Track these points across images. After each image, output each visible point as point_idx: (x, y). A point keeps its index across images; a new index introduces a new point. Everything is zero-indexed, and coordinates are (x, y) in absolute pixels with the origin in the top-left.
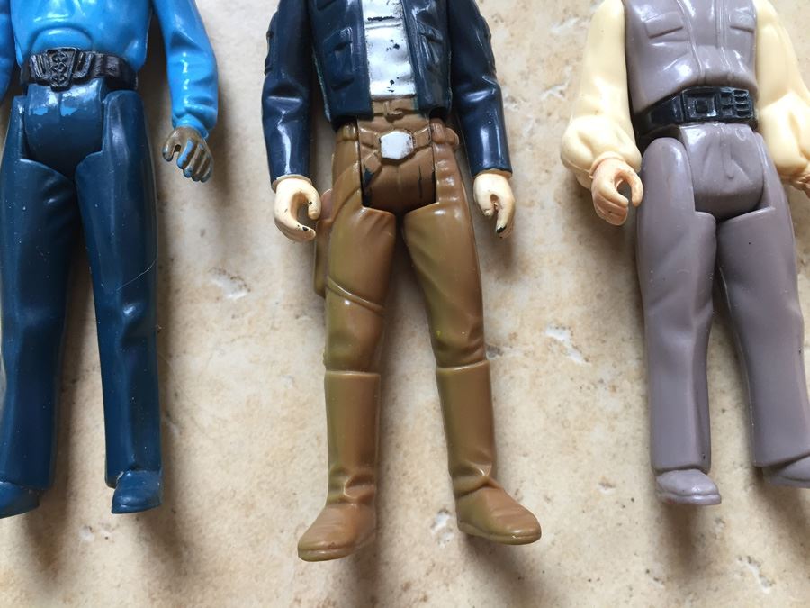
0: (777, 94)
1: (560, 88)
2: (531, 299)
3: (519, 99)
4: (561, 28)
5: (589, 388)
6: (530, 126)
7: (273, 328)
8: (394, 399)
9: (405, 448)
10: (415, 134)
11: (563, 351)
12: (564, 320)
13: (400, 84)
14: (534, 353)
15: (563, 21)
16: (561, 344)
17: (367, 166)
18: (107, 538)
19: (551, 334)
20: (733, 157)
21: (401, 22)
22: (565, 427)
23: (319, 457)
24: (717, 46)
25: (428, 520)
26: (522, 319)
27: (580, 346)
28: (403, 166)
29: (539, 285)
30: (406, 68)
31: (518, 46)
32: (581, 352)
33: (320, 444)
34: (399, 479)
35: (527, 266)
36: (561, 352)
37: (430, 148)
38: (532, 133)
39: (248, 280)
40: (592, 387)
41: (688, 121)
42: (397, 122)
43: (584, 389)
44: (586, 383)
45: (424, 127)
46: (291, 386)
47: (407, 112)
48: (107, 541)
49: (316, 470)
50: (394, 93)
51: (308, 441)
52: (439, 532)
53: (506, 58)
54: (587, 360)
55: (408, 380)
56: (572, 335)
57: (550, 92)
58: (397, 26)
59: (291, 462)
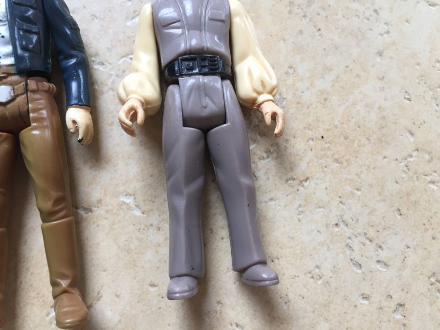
0: (244, 57)
1: (131, 56)
2: (111, 179)
3: (106, 63)
4: (131, 22)
5: (144, 230)
6: (113, 79)
8: (26, 242)
9: (31, 270)
10: (16, 87)
11: (129, 208)
12: (130, 190)
13: (5, 59)
14: (112, 211)
15: (133, 18)
16: (128, 204)
19: (123, 199)
20: (206, 95)
21: (7, 23)
22: (129, 253)
25: (45, 312)
26: (105, 191)
27: (140, 205)
28: (9, 106)
29: (116, 171)
30: (9, 49)
31: (106, 32)
32: (140, 209)
34: (28, 289)
35: (109, 160)
36: (128, 209)
37: (25, 95)
38: (113, 83)
40: (146, 229)
41: (182, 75)
42: (4, 81)
43: (141, 230)
44: (142, 226)
45: (21, 82)
47: (10, 74)
50: (1, 64)
52: (51, 319)
53: (98, 39)
54: (143, 213)
55: (34, 230)
56: (135, 199)
57: (124, 59)
58: (4, 25)
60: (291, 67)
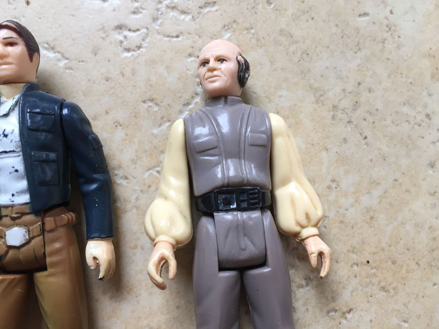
0: (286, 182)
1: (158, 169)
2: (133, 312)
3: (130, 177)
4: (159, 129)
6: (137, 195)
10: (31, 228)
13: (19, 196)
15: (161, 125)
20: (245, 235)
21: (21, 153)
24: (240, 158)
26: (126, 325)
29: (138, 302)
30: (24, 184)
31: (130, 142)
35: (131, 290)
37: (42, 236)
38: (137, 199)
45: (37, 222)
47: (23, 214)
50: (14, 203)
53: (122, 150)
57: (150, 172)
58: (19, 156)
60: (333, 181)
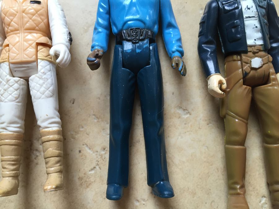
7: (199, 128)
9: (249, 173)
10: (263, 58)
13: (258, 41)
17: (246, 70)
18: (144, 204)
23: (218, 176)
25: (258, 200)
28: (259, 70)
33: (218, 171)
34: (248, 185)
37: (268, 64)
39: (190, 110)
42: (256, 54)
46: (207, 150)
48: (144, 205)
49: (217, 181)
51: (214, 170)
52: (262, 204)
55: (249, 148)
58: (256, 20)
59: (208, 178)
